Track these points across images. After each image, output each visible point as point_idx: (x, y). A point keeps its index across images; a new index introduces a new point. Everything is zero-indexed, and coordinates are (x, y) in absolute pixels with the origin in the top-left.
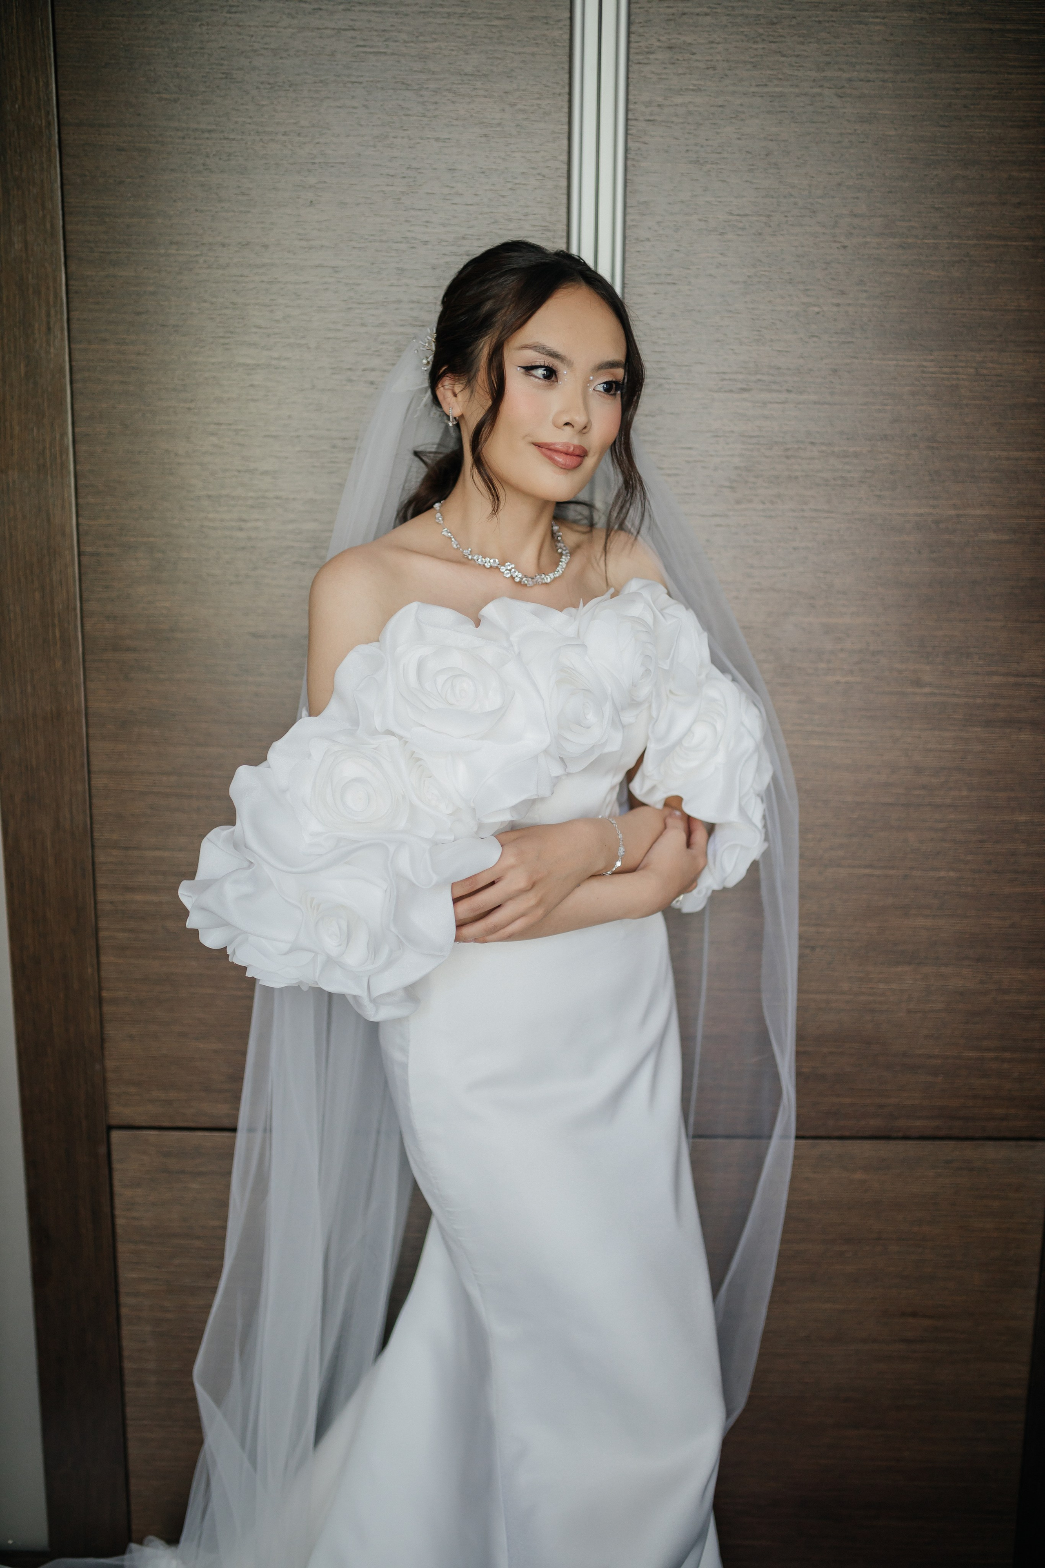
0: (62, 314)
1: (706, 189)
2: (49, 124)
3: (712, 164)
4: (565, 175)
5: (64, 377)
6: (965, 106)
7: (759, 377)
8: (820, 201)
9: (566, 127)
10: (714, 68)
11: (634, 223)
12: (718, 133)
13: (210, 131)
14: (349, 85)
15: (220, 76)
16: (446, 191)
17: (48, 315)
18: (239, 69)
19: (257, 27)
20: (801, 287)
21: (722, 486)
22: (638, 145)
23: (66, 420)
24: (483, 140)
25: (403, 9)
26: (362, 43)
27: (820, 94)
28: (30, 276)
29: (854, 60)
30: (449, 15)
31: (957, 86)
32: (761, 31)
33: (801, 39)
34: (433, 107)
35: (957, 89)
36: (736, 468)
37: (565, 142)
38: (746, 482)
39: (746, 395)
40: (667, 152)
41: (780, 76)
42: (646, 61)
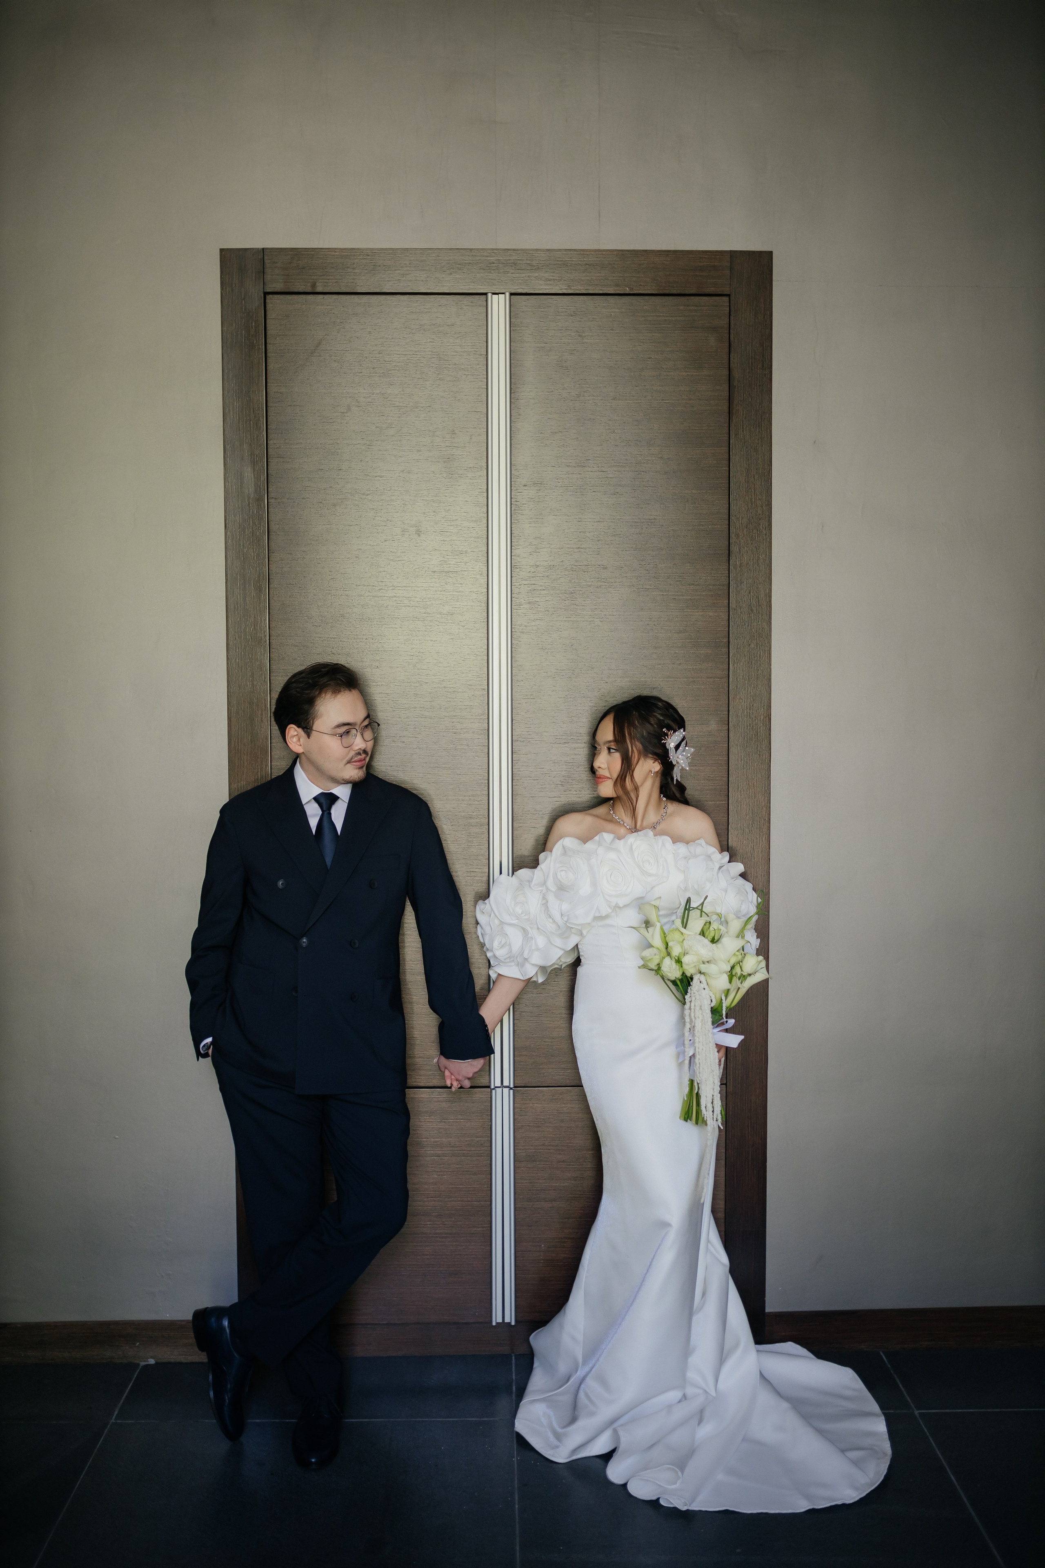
0: (268, 715)
1: (546, 660)
2: (265, 636)
3: (549, 649)
4: (487, 655)
5: (268, 741)
6: (654, 625)
7: (572, 737)
8: (595, 664)
9: (486, 635)
10: (548, 611)
11: (516, 674)
12: (550, 637)
13: (334, 638)
14: (394, 619)
15: (339, 616)
16: (435, 661)
17: (262, 715)
18: (347, 613)
19: (355, 596)
20: (589, 699)
21: (557, 784)
22: (516, 642)
23: (268, 760)
24: (451, 640)
25: (417, 589)
26: (399, 602)
27: (593, 621)
28: (254, 699)
29: (606, 607)
30: (436, 591)
31: (651, 617)
32: (567, 596)
33: (584, 599)
34: (430, 627)
35: (651, 618)
36: (563, 776)
37: (486, 641)
38: (568, 782)
39: (566, 745)
40: (529, 644)
41: (576, 614)
42: (519, 608)
